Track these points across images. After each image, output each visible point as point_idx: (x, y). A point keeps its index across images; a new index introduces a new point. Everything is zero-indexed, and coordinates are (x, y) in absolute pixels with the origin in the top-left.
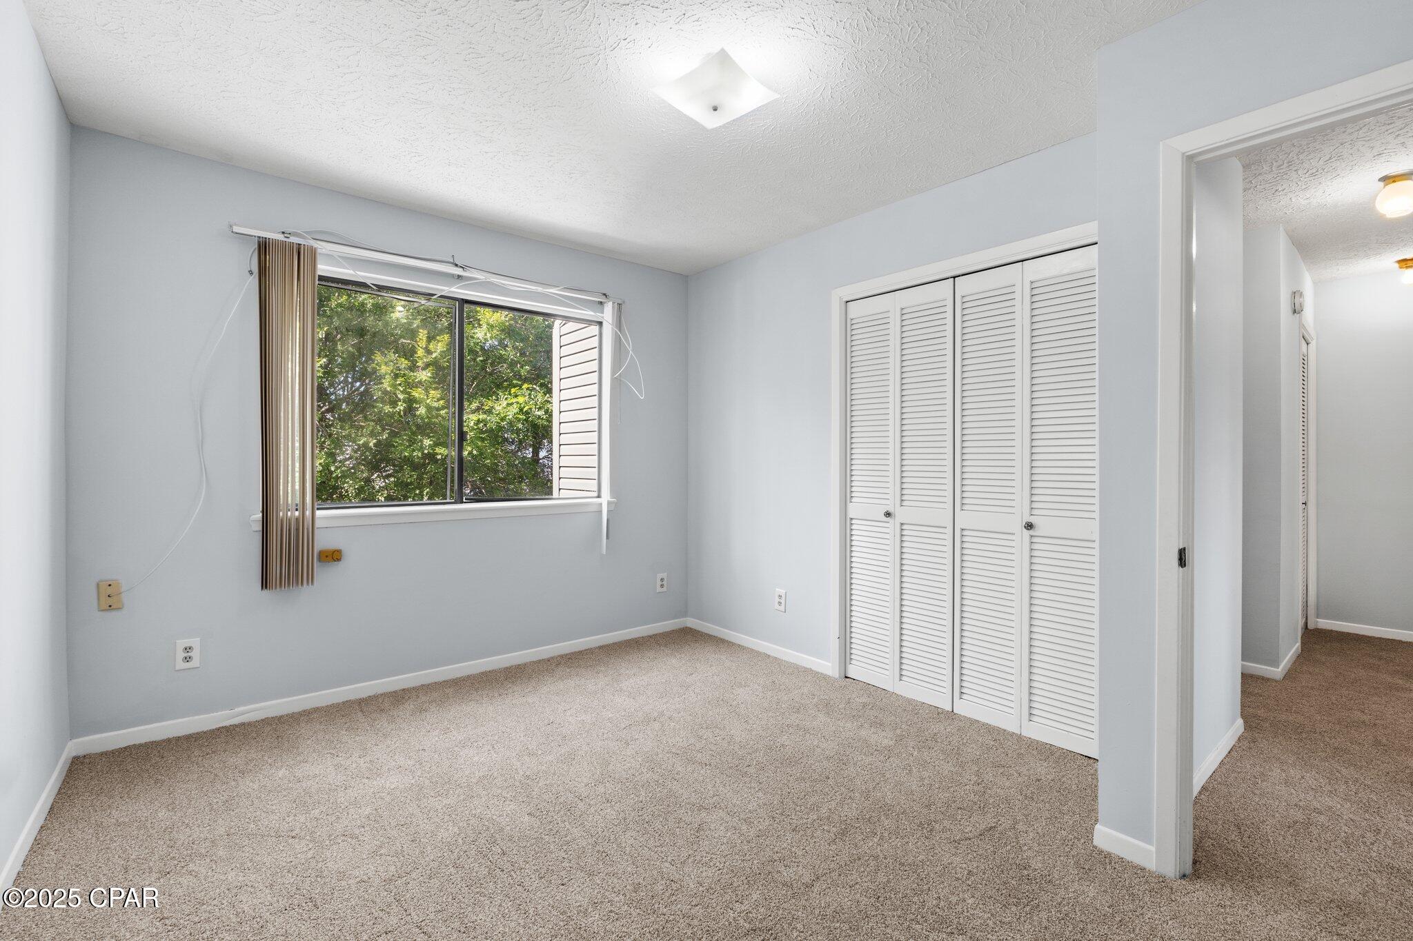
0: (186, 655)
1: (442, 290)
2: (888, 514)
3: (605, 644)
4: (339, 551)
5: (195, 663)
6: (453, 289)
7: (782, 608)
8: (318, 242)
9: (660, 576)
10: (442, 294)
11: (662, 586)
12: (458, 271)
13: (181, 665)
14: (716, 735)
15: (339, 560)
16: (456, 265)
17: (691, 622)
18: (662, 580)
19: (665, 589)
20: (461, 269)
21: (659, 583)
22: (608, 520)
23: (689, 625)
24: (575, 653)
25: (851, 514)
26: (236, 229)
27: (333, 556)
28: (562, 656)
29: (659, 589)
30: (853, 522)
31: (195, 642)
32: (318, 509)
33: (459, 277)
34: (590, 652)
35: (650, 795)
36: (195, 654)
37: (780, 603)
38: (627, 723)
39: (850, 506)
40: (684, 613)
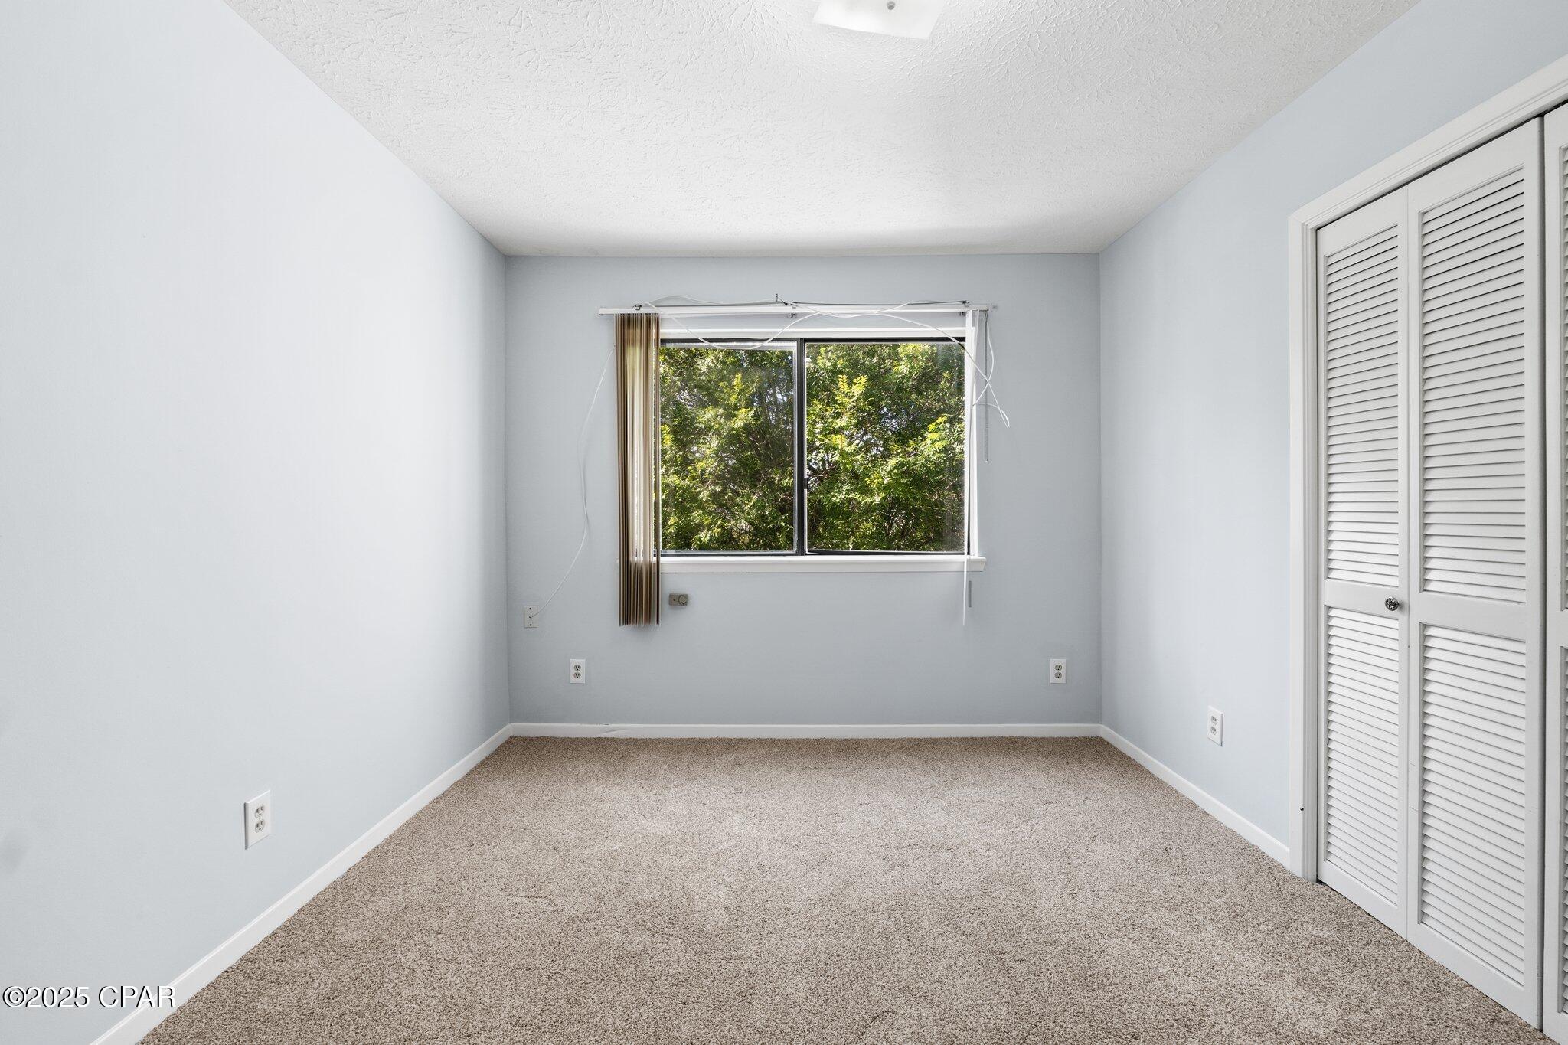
0: (576, 672)
1: (775, 333)
2: (1393, 605)
3: (966, 736)
4: (685, 596)
5: (582, 680)
6: (786, 330)
7: (1217, 737)
8: (660, 308)
9: (1054, 662)
10: (775, 337)
11: (1058, 675)
12: (789, 310)
13: (573, 680)
14: (1013, 898)
15: (685, 604)
16: (786, 304)
17: (1104, 731)
18: (1058, 667)
19: (1062, 680)
20: (791, 307)
21: (1053, 671)
22: (970, 584)
23: (1102, 735)
24: (926, 740)
25: (1326, 599)
26: (603, 311)
27: (680, 601)
28: (910, 740)
29: (1053, 679)
30: (1332, 613)
31: (581, 662)
32: (662, 555)
33: (793, 315)
34: (947, 742)
35: (861, 943)
36: (582, 672)
37: (1214, 730)
38: (915, 840)
39: (1326, 584)
40: (1097, 718)
